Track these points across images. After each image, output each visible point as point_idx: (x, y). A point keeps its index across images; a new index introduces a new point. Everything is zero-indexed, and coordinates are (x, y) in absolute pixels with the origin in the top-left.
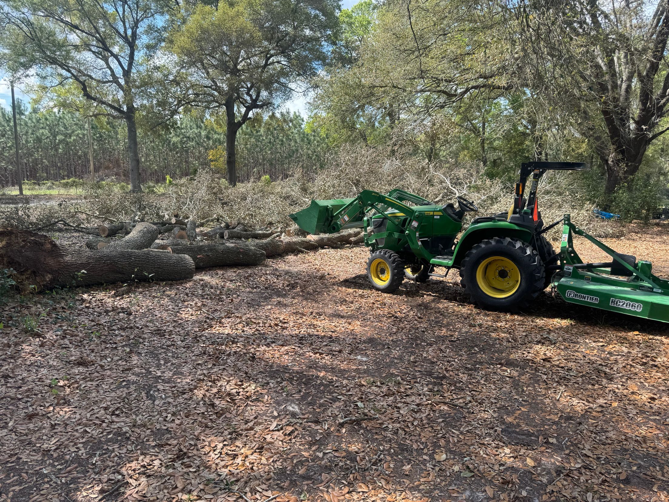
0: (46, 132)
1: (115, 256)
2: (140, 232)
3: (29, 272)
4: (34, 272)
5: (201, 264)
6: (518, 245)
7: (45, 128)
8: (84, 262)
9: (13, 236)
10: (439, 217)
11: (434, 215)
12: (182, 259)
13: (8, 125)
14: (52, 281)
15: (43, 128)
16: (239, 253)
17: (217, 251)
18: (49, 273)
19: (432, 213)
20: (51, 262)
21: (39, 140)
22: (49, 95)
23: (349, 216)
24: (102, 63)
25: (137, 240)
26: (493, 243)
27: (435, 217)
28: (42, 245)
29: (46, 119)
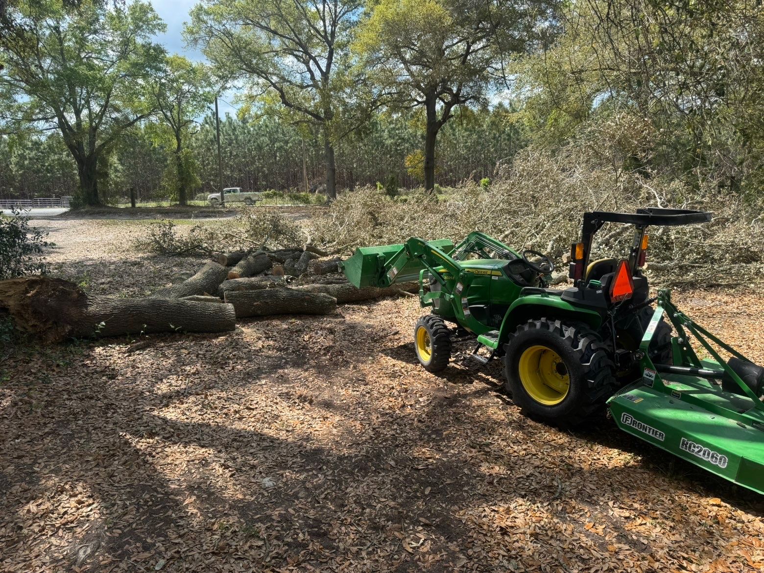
0: (266, 139)
1: (144, 306)
2: (204, 273)
3: (51, 322)
4: (55, 323)
5: (259, 312)
6: (569, 332)
7: (266, 136)
8: (108, 312)
9: (44, 285)
10: (497, 278)
11: (491, 275)
12: (221, 310)
13: (234, 134)
14: (71, 332)
15: (263, 135)
16: (303, 300)
17: (278, 298)
18: (70, 324)
19: (489, 272)
20: (73, 312)
21: (260, 148)
22: (257, 104)
23: (397, 269)
24: (303, 67)
25: (197, 283)
26: (538, 324)
27: (493, 278)
28: (69, 294)
29: (267, 126)
